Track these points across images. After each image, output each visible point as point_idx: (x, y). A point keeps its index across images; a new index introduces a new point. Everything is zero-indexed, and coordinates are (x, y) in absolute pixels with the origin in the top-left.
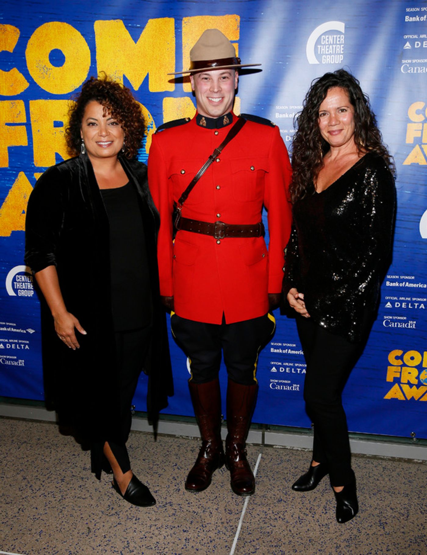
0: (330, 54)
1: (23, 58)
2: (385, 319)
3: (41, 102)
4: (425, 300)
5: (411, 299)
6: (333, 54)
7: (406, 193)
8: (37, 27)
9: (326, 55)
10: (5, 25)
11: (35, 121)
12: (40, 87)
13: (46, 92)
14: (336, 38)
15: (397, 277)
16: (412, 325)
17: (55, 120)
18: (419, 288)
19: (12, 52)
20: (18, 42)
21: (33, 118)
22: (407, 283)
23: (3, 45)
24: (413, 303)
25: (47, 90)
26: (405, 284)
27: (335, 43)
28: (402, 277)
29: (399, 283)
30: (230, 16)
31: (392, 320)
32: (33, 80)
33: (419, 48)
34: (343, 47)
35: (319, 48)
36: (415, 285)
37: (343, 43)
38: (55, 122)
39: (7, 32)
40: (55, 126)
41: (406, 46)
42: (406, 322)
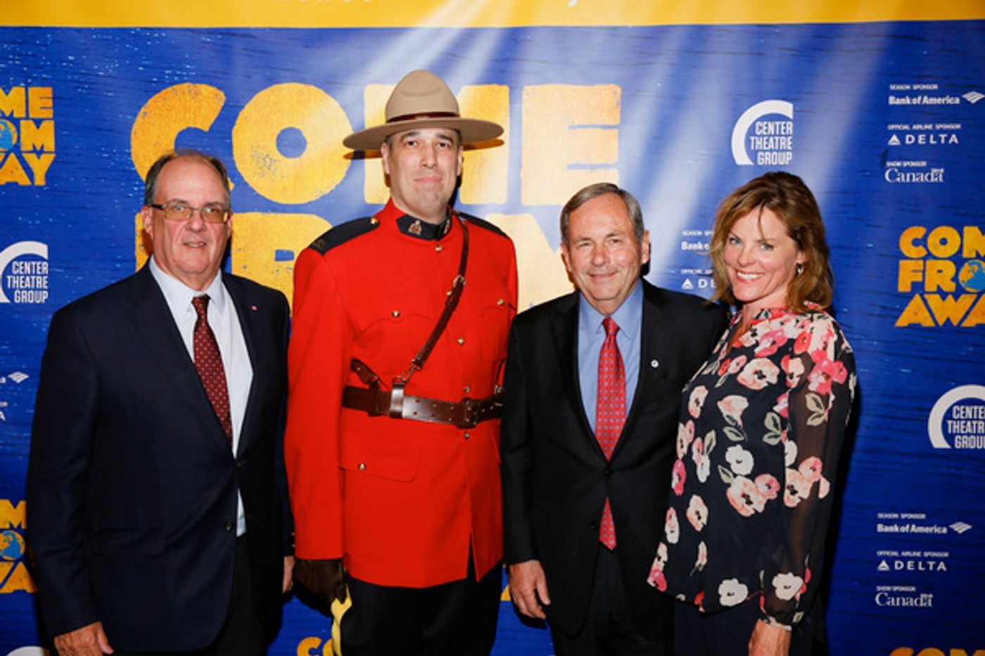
0: (771, 151)
1: (228, 141)
2: (879, 592)
3: (254, 217)
4: (946, 555)
5: (922, 554)
6: (775, 150)
7: (903, 373)
8: (259, 91)
9: (764, 151)
10: (198, 85)
11: (240, 249)
12: (254, 191)
13: (266, 200)
14: (780, 126)
15: (896, 516)
16: (926, 600)
17: (277, 248)
18: (933, 535)
19: (206, 129)
20: (220, 114)
21: (236, 244)
22: (913, 526)
23: (190, 118)
24: (925, 560)
25: (267, 196)
26: (910, 527)
27: (778, 133)
28: (904, 516)
29: (900, 525)
30: (604, 86)
31: (892, 594)
32: (242, 178)
33: (912, 144)
34: (791, 140)
35: (753, 143)
36: (927, 530)
37: (791, 133)
38: (278, 252)
39: (200, 97)
40: (277, 259)
41: (891, 140)
42: (915, 595)
